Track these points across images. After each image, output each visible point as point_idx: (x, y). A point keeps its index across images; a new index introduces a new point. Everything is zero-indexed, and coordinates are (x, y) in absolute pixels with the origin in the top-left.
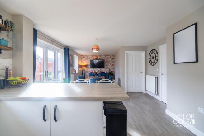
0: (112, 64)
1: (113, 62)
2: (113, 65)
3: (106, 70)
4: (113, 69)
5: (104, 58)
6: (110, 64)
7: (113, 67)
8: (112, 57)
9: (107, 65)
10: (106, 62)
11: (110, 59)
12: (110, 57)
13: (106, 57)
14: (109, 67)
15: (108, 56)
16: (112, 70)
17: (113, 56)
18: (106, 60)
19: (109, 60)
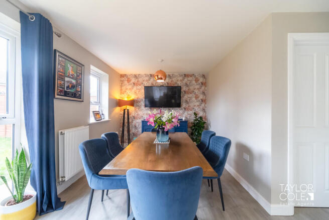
0: (201, 97)
1: (204, 93)
2: (203, 101)
3: (186, 113)
4: (204, 110)
5: (179, 84)
6: (197, 97)
7: (203, 105)
8: (201, 80)
9: (186, 101)
10: (185, 92)
11: (195, 86)
12: (197, 80)
13: (186, 80)
14: (192, 105)
15: (190, 78)
16: (201, 114)
17: (204, 76)
18: (184, 89)
19: (192, 88)
